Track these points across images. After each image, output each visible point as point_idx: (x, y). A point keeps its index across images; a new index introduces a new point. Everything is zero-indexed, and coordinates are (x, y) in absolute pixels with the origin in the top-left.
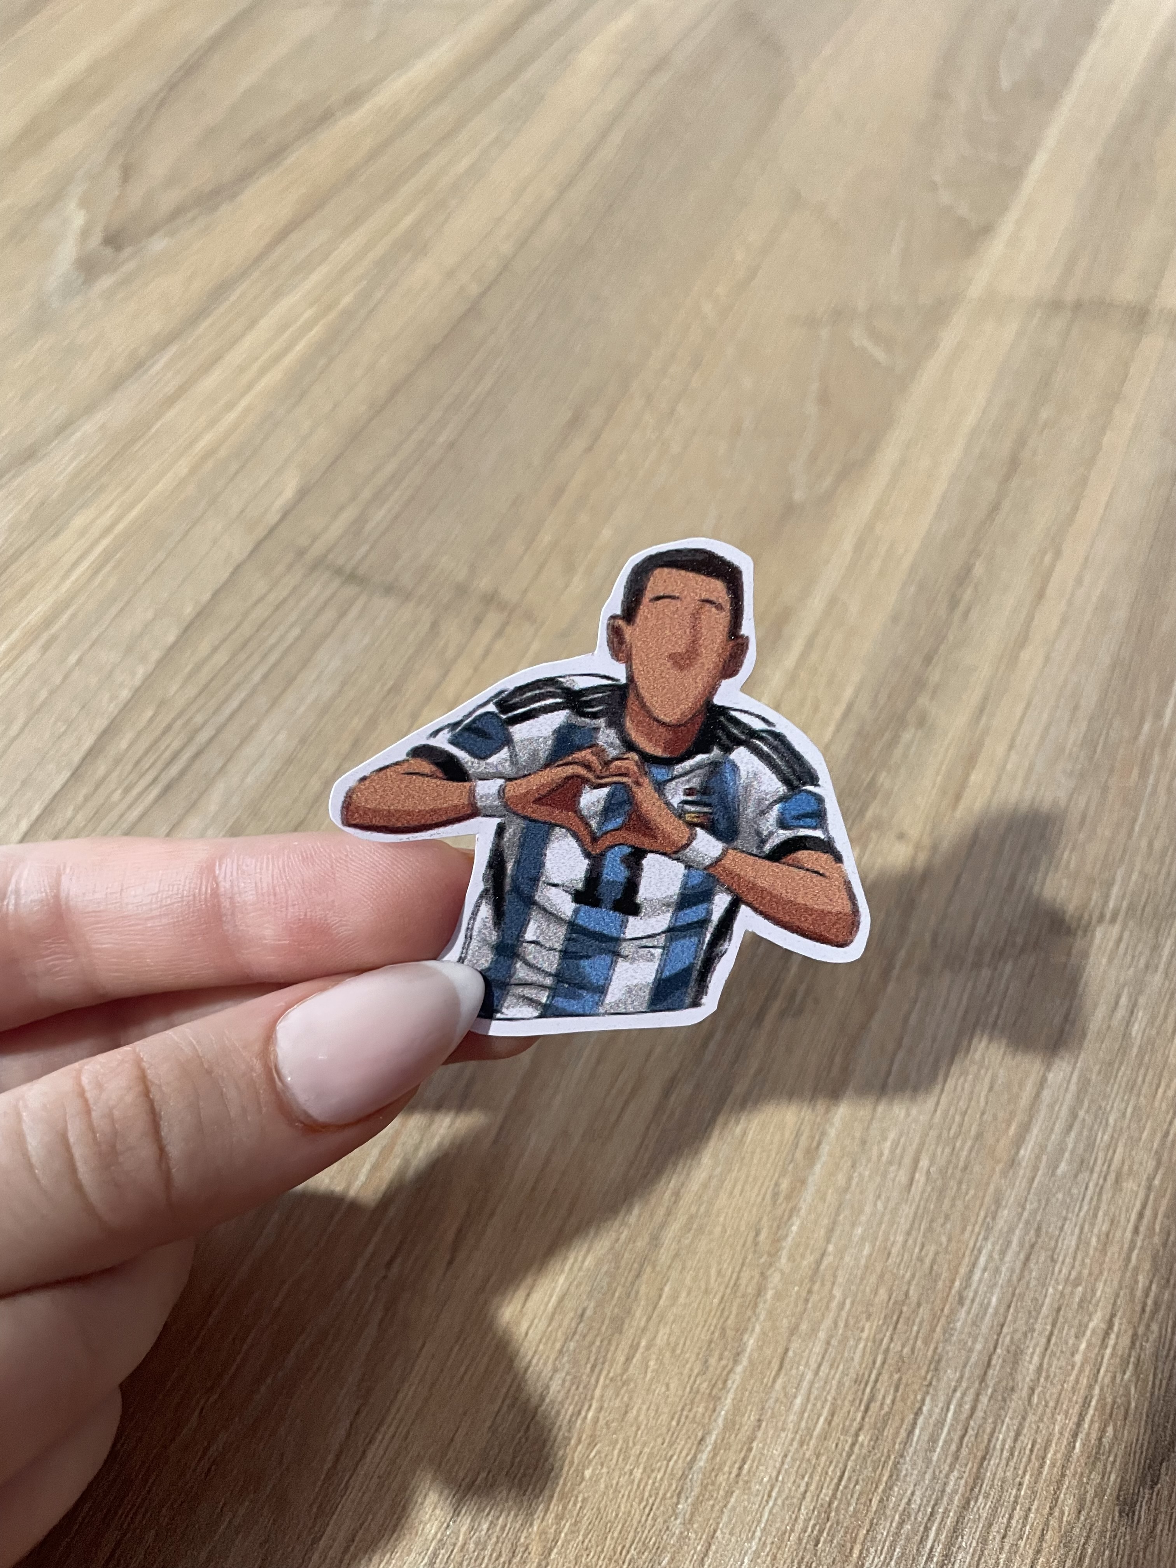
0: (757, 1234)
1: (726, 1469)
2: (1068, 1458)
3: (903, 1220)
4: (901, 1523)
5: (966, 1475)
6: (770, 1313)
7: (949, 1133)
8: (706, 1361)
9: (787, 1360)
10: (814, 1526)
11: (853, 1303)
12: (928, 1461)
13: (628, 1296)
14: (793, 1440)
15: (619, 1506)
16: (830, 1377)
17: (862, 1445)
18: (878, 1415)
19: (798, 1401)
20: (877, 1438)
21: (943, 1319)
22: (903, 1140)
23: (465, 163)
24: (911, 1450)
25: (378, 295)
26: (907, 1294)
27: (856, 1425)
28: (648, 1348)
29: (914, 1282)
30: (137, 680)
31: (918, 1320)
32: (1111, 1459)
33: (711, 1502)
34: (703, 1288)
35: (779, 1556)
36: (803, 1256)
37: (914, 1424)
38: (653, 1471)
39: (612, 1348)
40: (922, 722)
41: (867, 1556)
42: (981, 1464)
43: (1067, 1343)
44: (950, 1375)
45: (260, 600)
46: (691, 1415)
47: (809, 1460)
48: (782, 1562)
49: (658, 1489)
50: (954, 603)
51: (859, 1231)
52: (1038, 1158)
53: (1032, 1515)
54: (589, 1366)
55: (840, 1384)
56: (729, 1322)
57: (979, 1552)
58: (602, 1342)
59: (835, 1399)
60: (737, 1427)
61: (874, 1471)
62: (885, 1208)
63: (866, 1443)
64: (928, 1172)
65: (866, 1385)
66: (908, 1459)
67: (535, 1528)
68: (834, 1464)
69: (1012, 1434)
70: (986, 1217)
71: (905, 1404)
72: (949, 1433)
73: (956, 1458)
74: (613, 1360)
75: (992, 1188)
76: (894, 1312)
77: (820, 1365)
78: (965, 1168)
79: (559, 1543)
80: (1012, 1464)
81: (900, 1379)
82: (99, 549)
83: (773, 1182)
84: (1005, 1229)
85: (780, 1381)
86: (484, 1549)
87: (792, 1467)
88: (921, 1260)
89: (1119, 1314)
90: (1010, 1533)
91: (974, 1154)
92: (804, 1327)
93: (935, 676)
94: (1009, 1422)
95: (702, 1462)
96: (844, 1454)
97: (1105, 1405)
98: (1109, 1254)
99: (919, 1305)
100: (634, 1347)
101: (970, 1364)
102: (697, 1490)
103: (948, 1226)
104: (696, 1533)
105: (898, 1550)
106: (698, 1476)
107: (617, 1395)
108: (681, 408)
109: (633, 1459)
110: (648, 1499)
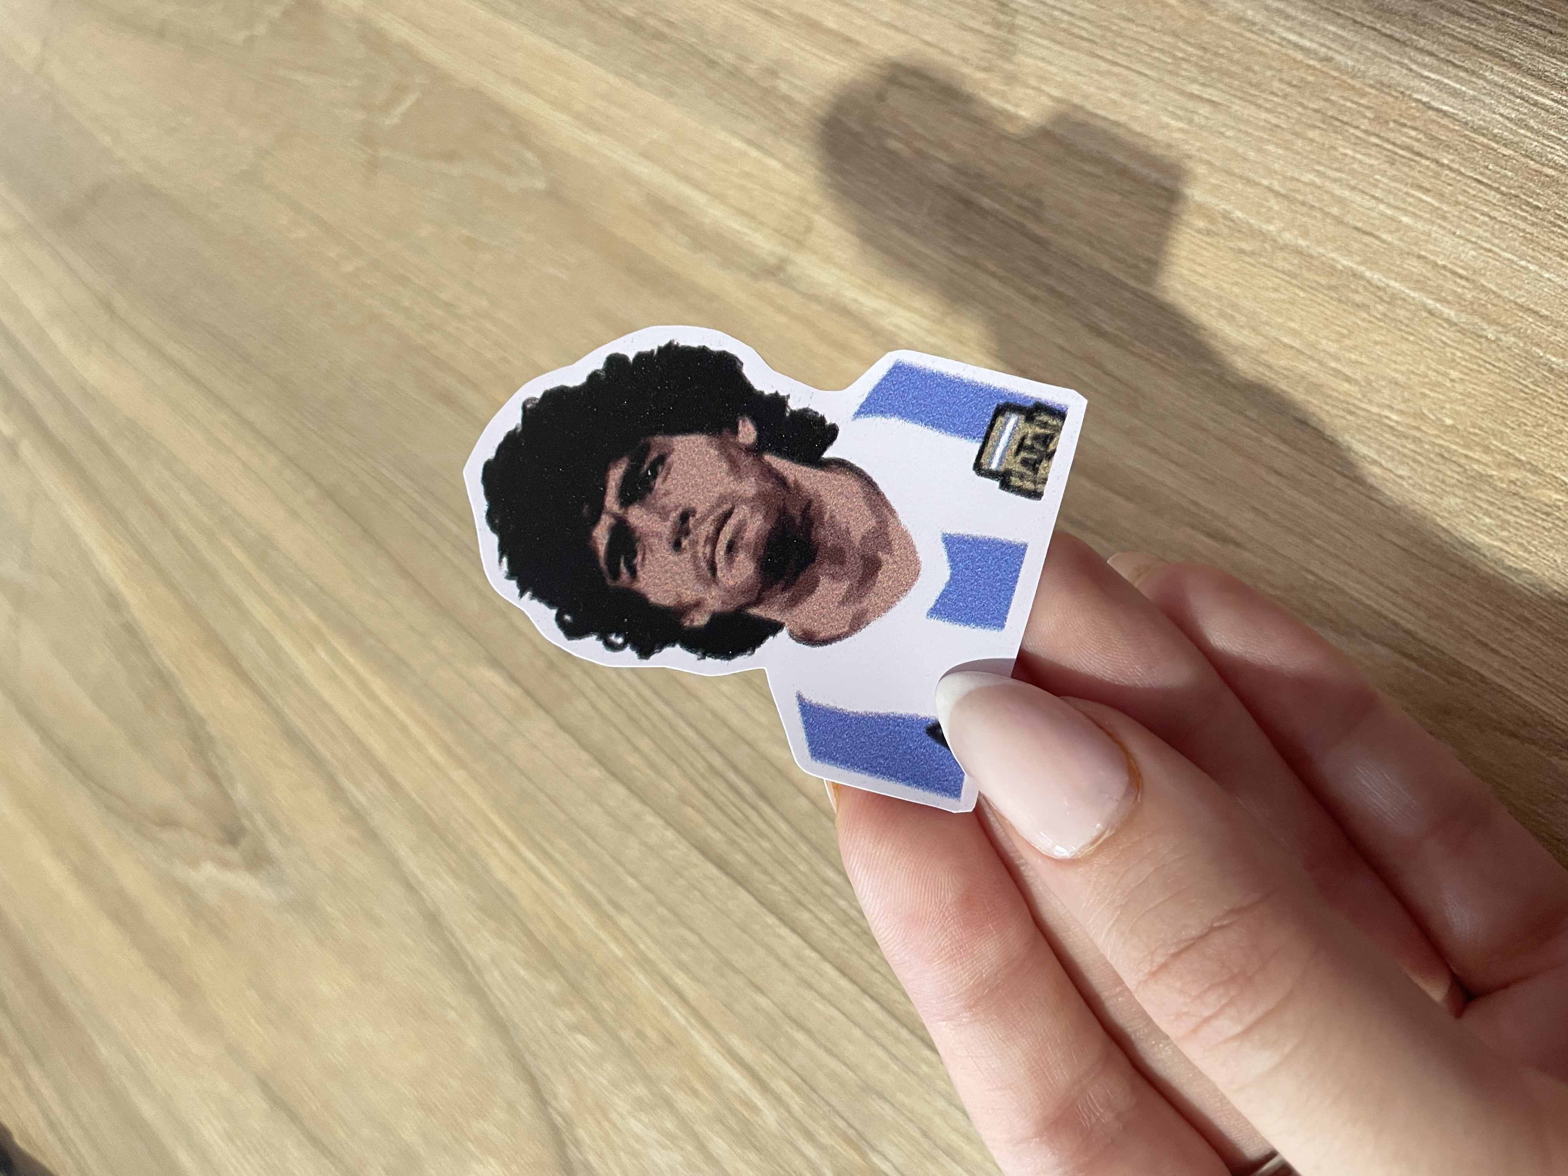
0: (1242, 251)
1: (1459, 290)
3: (1246, 112)
4: (1527, 127)
5: (1490, 64)
6: (1319, 243)
7: (1169, 64)
8: (1358, 306)
9: (1365, 228)
10: (1522, 210)
11: (1319, 163)
12: (1474, 99)
13: (1287, 377)
15: (1483, 393)
16: (1385, 188)
17: (1452, 161)
18: (1425, 144)
19: (1405, 219)
20: (1448, 146)
21: (1344, 77)
22: (1171, 109)
23: (188, 499)
24: (1461, 114)
25: (308, 585)
26: (1316, 111)
27: (1433, 166)
28: (1337, 359)
29: (1306, 103)
30: (659, 823)
31: (1342, 102)
33: (1489, 306)
34: (1289, 306)
35: (1546, 245)
36: (1270, 209)
37: (1438, 110)
38: (1453, 360)
39: (1335, 394)
40: (770, 71)
41: (1555, 162)
44: (1396, 74)
45: (593, 705)
46: (1406, 321)
48: (1552, 242)
49: (1471, 356)
50: (660, 36)
51: (1252, 155)
54: (1349, 417)
55: (1393, 178)
56: (1323, 282)
58: (1327, 404)
59: (1407, 184)
60: (1422, 279)
61: (1477, 150)
62: (1233, 128)
63: (1451, 157)
64: (1203, 85)
65: (1396, 154)
66: (1469, 118)
68: (1466, 188)
69: (1456, 18)
70: (1252, 32)
71: (1418, 117)
72: (1449, 78)
73: (1473, 73)
74: (1347, 394)
75: (1225, 24)
76: (1332, 124)
77: (1373, 197)
78: (1205, 49)
79: (1511, 451)
80: (1484, 20)
81: (1395, 121)
82: (529, 855)
83: (1196, 234)
84: (1266, 13)
85: (1384, 236)
86: (1508, 522)
87: (1465, 228)
88: (1285, 97)
90: (1548, 26)
91: (1192, 40)
92: (1335, 210)
93: (729, 57)
94: (1446, 21)
95: (1450, 313)
96: (1458, 178)
99: (1327, 100)
100: (1337, 373)
101: (1388, 54)
102: (1477, 320)
103: (1257, 68)
104: (1516, 322)
105: (1552, 132)
106: (1464, 318)
107: (1379, 391)
108: (445, 296)
109: (1440, 378)
110: (1480, 366)
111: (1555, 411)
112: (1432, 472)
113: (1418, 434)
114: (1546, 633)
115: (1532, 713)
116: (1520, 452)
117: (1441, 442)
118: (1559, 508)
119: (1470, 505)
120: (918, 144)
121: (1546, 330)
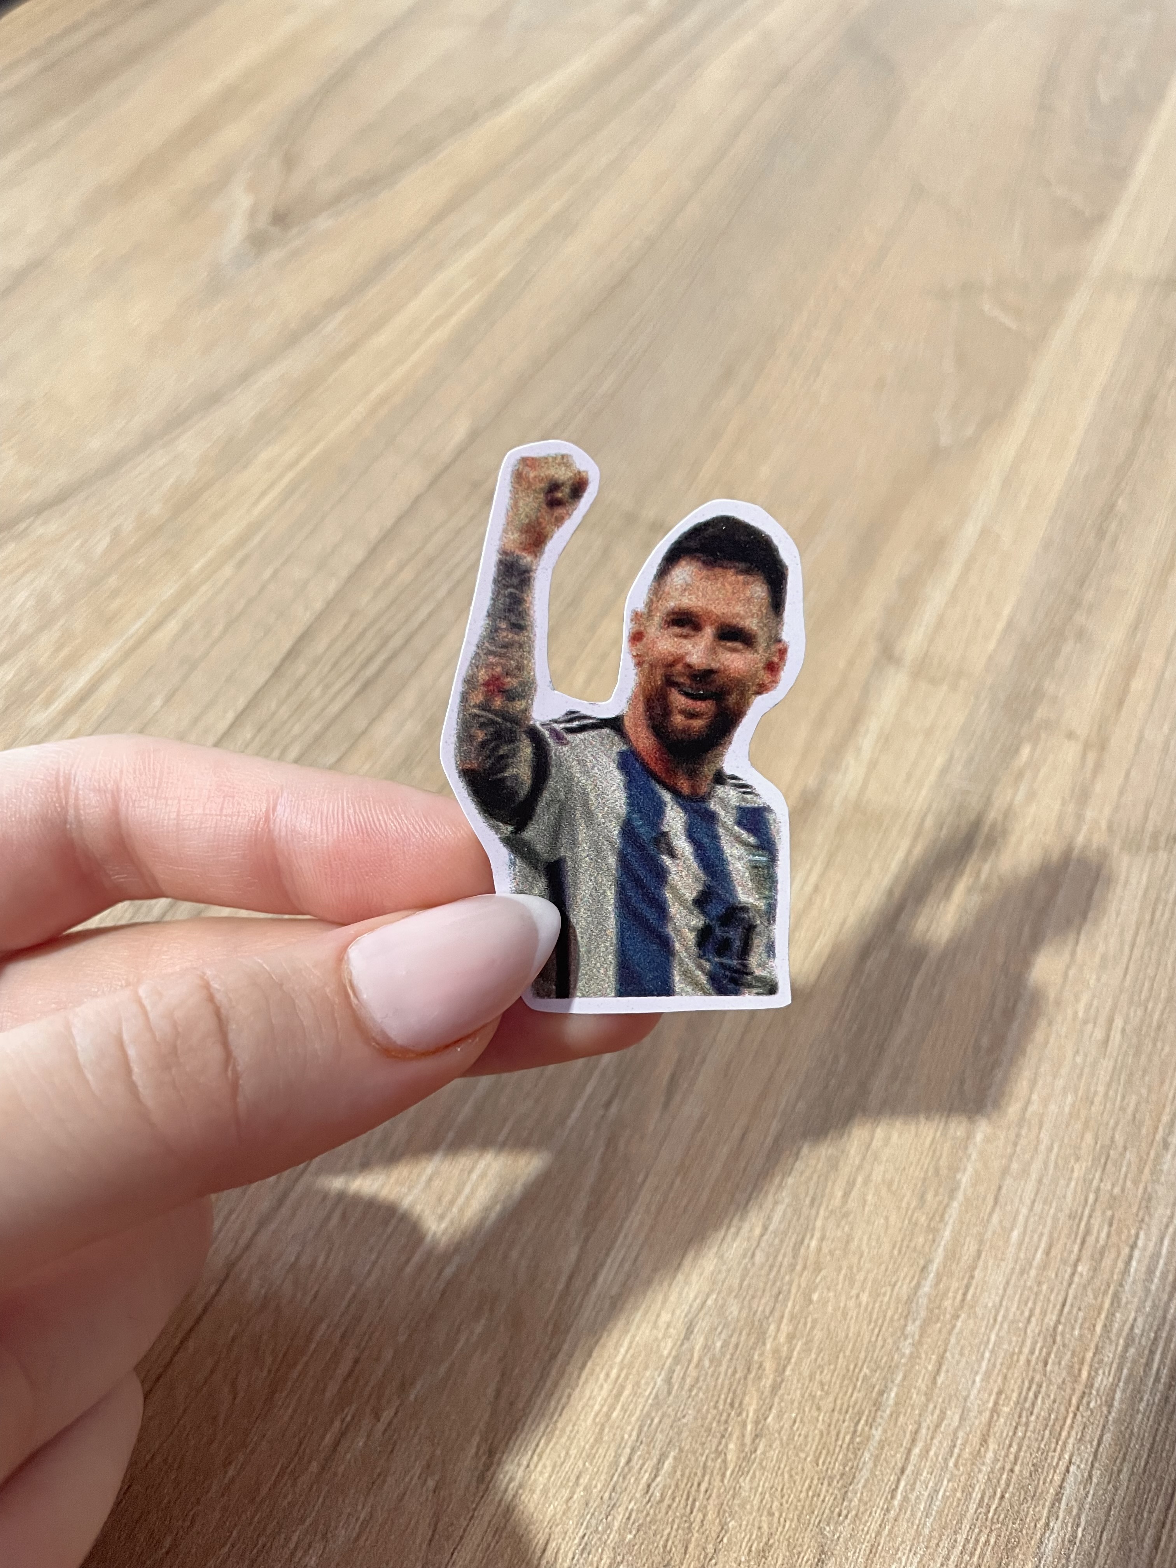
0: (962, 1083)
1: (951, 1294)
3: (1102, 1073)
4: (1126, 1347)
6: (981, 1154)
7: (1140, 997)
8: (922, 1197)
9: (1002, 1196)
10: (1042, 1349)
11: (1060, 1147)
12: (1147, 1291)
15: (849, 1327)
16: (1045, 1212)
17: (1081, 1275)
18: (1095, 1247)
19: (1015, 1234)
20: (1096, 1269)
21: (1150, 1163)
22: (1095, 1002)
23: (604, 161)
24: (1131, 1279)
25: (534, 269)
26: (1112, 1138)
27: (1073, 1257)
28: (865, 1182)
29: (1119, 1127)
30: (330, 593)
31: (1125, 1163)
33: (938, 1325)
35: (1009, 1375)
37: (1130, 1257)
38: (878, 1295)
39: (830, 1184)
40: (1081, 634)
41: (1095, 1376)
44: (1161, 1213)
45: (441, 526)
46: (912, 1245)
47: (1031, 1288)
48: (1013, 1382)
49: (885, 1313)
50: (1101, 534)
51: (1060, 1083)
55: (1055, 1219)
56: (941, 1162)
58: (819, 1177)
59: (1051, 1233)
60: (957, 1256)
62: (1084, 1062)
63: (1085, 1272)
64: (1123, 1030)
65: (1081, 1219)
66: (1127, 1288)
68: (1055, 1291)
71: (1121, 1238)
72: (1165, 1265)
74: (832, 1194)
76: (1101, 1156)
77: (1034, 1202)
78: (1159, 1027)
79: (793, 1360)
81: (1113, 1216)
82: (284, 482)
83: (973, 1038)
85: (995, 1216)
86: (720, 1364)
87: (1015, 1294)
88: (1123, 1109)
91: (1166, 1016)
92: (1015, 1166)
93: (1089, 596)
95: (926, 1287)
96: (1065, 1283)
99: (1125, 1148)
100: (851, 1184)
102: (923, 1314)
103: (1147, 1078)
104: (926, 1354)
105: (1125, 1372)
106: (923, 1301)
107: (838, 1226)
108: (826, 366)
109: (858, 1284)
110: (876, 1322)
111: (839, 1402)
112: (761, 1285)
113: (799, 1268)
114: (608, 1416)
115: (524, 1410)
116: (793, 1370)
117: (794, 1291)
118: (739, 1414)
119: (732, 1327)
120: (1028, 775)
121: (922, 1384)
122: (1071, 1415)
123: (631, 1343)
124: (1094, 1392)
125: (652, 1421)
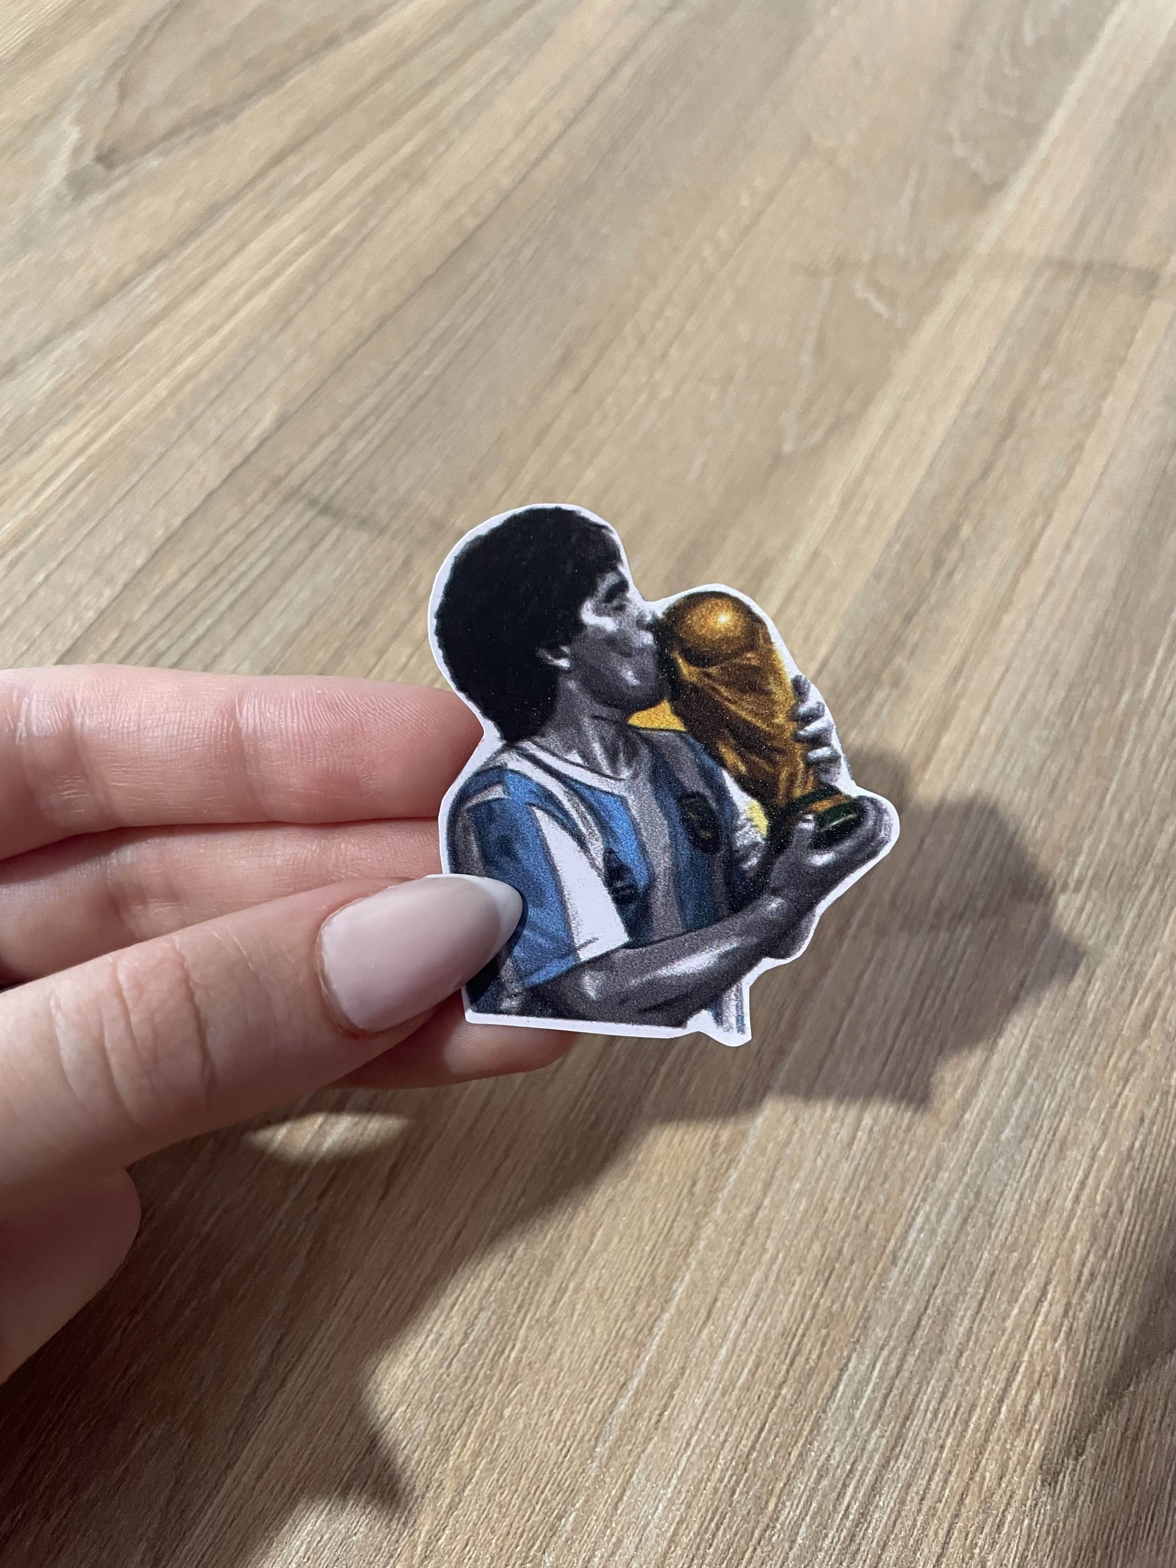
0: (694, 1183)
1: (647, 1414)
2: (992, 1423)
3: (841, 1177)
4: (820, 1477)
5: (887, 1434)
6: (701, 1263)
7: (894, 1093)
8: (634, 1308)
9: (715, 1310)
10: (732, 1476)
11: (784, 1259)
12: (850, 1419)
13: (560, 1238)
14: (716, 1389)
15: (536, 1447)
16: (757, 1329)
17: (785, 1399)
18: (803, 1369)
19: (723, 1351)
21: (875, 1278)
23: (468, 95)
24: (834, 1406)
25: (373, 222)
26: (840, 1252)
27: (780, 1377)
28: (576, 1291)
29: (849, 1240)
30: (103, 603)
31: (849, 1278)
32: (1037, 1427)
33: (629, 1447)
34: (636, 1234)
35: (693, 1504)
36: (738, 1209)
37: (839, 1380)
38: (572, 1413)
39: (540, 1290)
40: (896, 682)
41: (782, 1509)
42: (903, 1425)
43: (998, 1308)
44: (879, 1333)
45: (234, 526)
46: (615, 1359)
47: (730, 1411)
48: (696, 1510)
49: (577, 1431)
50: (938, 563)
51: (797, 1186)
52: (983, 1122)
53: (952, 1479)
54: (515, 1306)
55: (767, 1336)
56: (660, 1270)
57: (895, 1513)
58: (530, 1283)
59: (760, 1351)
60: (660, 1374)
61: (796, 1424)
62: (825, 1165)
63: (789, 1397)
64: (871, 1131)
65: (793, 1339)
66: (830, 1415)
67: (451, 1464)
68: (755, 1415)
69: (937, 1395)
70: (925, 1179)
71: (831, 1360)
72: (873, 1391)
73: (879, 1417)
74: (540, 1301)
75: (934, 1150)
76: (825, 1270)
78: (909, 1129)
79: (474, 1480)
80: (935, 1426)
81: (828, 1335)
82: (73, 468)
83: (714, 1133)
84: (945, 1192)
85: (705, 1332)
87: (713, 1416)
88: (856, 1217)
89: (1054, 1283)
90: (928, 1496)
92: (734, 1278)
93: (914, 636)
94: (935, 1384)
95: (622, 1406)
96: (766, 1406)
97: (1033, 1372)
98: (1048, 1222)
99: (852, 1262)
100: (562, 1291)
101: (899, 1323)
102: (615, 1435)
103: (887, 1186)
104: (612, 1477)
105: (814, 1505)
106: (617, 1421)
107: (542, 1336)
108: (674, 352)
109: (553, 1400)
110: (566, 1441)
111: (514, 1527)
112: (453, 1397)
113: (495, 1380)
115: (193, 1519)
116: (472, 1490)
117: (485, 1407)
121: (602, 1510)
122: (751, 1549)
123: (311, 1454)
124: (778, 1526)
125: (322, 1538)
